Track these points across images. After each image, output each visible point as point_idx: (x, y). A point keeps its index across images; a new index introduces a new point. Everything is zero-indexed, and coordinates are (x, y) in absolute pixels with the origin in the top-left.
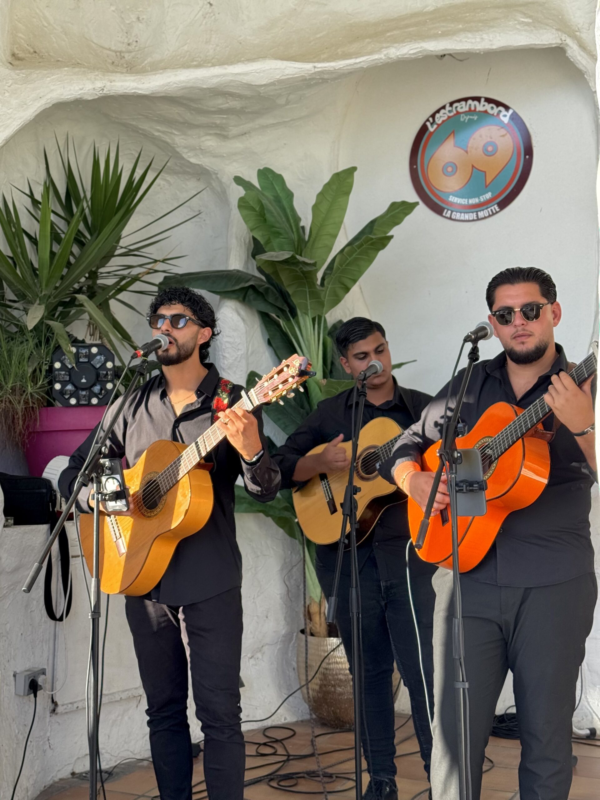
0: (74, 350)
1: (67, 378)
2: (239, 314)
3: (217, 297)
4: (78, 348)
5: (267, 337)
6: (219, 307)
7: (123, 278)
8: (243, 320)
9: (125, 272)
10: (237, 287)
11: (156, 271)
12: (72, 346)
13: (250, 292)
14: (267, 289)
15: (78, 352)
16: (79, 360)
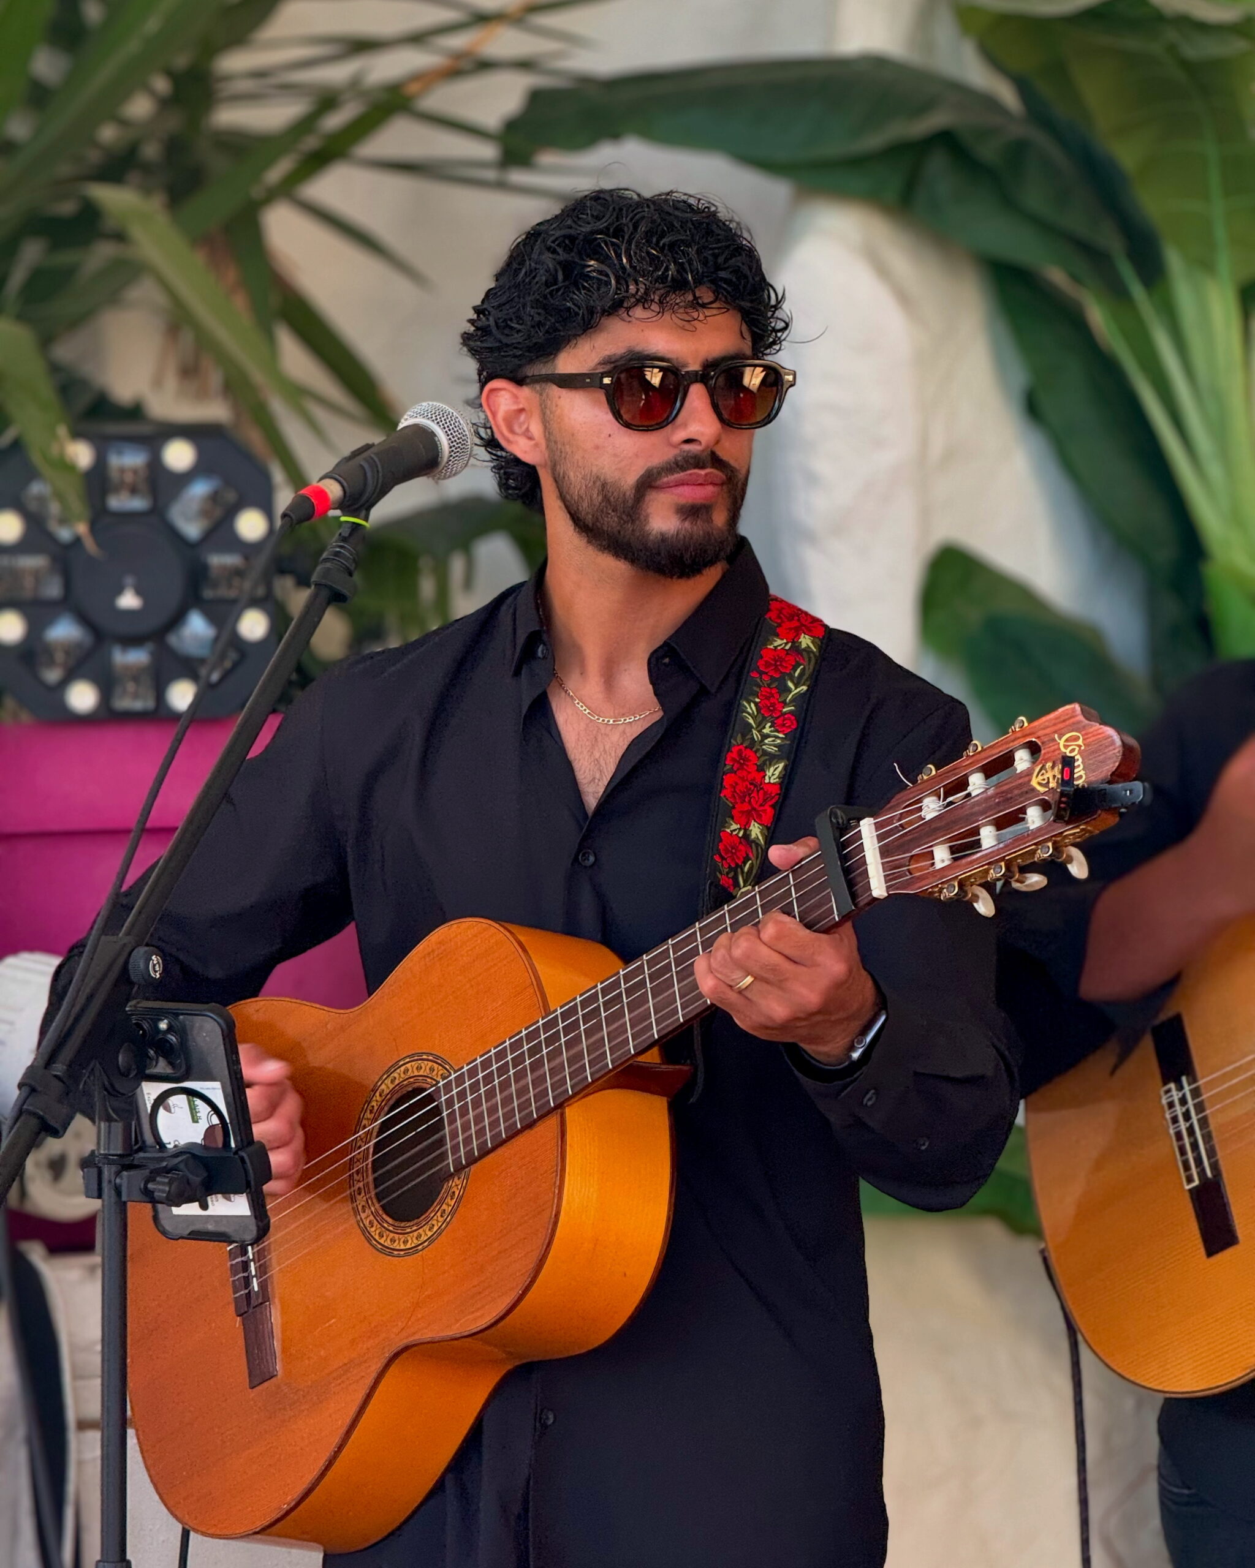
0: (82, 454)
1: (53, 589)
2: (882, 271)
3: (778, 190)
4: (102, 446)
5: (1020, 378)
6: (785, 237)
7: (328, 101)
8: (903, 298)
9: (337, 74)
10: (874, 141)
11: (485, 65)
12: (77, 434)
13: (938, 164)
14: (1018, 150)
15: (100, 465)
16: (103, 502)
